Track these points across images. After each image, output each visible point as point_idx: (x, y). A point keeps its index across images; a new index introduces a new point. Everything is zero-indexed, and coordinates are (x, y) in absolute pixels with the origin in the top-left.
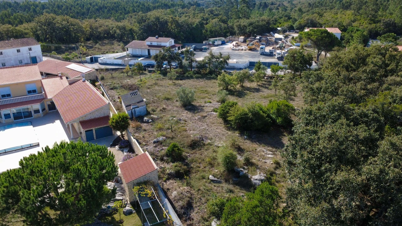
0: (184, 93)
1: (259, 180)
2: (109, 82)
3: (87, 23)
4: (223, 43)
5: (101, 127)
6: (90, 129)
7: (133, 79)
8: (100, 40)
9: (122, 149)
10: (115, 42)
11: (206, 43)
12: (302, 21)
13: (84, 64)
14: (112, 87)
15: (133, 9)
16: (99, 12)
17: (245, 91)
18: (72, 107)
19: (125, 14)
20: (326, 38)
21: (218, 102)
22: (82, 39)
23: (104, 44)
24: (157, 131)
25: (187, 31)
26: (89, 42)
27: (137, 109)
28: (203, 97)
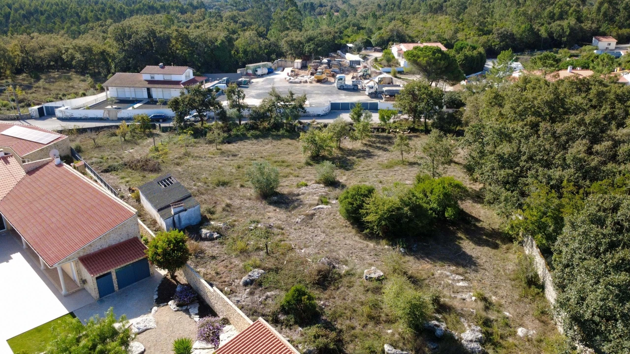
0: (262, 174)
1: (475, 341)
2: (95, 156)
3: (14, 42)
4: (271, 72)
5: (128, 263)
6: (106, 272)
7: (138, 146)
8: (43, 73)
9: (184, 308)
10: (72, 74)
11: (241, 73)
12: (385, 33)
13: (27, 121)
14: (105, 166)
15: (96, 16)
16: (29, 21)
17: (348, 158)
18: (52, 226)
19: (81, 23)
20: (440, 60)
21: (319, 183)
22: (8, 72)
23: (52, 80)
24: (237, 256)
25: (205, 53)
26: (21, 77)
27: (182, 214)
28: (285, 175)
